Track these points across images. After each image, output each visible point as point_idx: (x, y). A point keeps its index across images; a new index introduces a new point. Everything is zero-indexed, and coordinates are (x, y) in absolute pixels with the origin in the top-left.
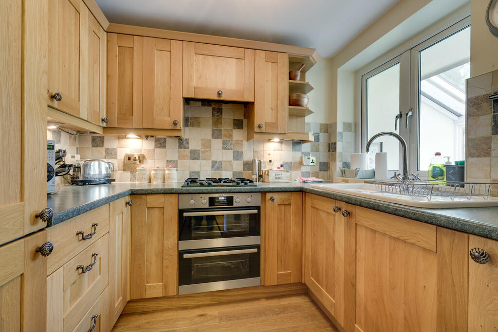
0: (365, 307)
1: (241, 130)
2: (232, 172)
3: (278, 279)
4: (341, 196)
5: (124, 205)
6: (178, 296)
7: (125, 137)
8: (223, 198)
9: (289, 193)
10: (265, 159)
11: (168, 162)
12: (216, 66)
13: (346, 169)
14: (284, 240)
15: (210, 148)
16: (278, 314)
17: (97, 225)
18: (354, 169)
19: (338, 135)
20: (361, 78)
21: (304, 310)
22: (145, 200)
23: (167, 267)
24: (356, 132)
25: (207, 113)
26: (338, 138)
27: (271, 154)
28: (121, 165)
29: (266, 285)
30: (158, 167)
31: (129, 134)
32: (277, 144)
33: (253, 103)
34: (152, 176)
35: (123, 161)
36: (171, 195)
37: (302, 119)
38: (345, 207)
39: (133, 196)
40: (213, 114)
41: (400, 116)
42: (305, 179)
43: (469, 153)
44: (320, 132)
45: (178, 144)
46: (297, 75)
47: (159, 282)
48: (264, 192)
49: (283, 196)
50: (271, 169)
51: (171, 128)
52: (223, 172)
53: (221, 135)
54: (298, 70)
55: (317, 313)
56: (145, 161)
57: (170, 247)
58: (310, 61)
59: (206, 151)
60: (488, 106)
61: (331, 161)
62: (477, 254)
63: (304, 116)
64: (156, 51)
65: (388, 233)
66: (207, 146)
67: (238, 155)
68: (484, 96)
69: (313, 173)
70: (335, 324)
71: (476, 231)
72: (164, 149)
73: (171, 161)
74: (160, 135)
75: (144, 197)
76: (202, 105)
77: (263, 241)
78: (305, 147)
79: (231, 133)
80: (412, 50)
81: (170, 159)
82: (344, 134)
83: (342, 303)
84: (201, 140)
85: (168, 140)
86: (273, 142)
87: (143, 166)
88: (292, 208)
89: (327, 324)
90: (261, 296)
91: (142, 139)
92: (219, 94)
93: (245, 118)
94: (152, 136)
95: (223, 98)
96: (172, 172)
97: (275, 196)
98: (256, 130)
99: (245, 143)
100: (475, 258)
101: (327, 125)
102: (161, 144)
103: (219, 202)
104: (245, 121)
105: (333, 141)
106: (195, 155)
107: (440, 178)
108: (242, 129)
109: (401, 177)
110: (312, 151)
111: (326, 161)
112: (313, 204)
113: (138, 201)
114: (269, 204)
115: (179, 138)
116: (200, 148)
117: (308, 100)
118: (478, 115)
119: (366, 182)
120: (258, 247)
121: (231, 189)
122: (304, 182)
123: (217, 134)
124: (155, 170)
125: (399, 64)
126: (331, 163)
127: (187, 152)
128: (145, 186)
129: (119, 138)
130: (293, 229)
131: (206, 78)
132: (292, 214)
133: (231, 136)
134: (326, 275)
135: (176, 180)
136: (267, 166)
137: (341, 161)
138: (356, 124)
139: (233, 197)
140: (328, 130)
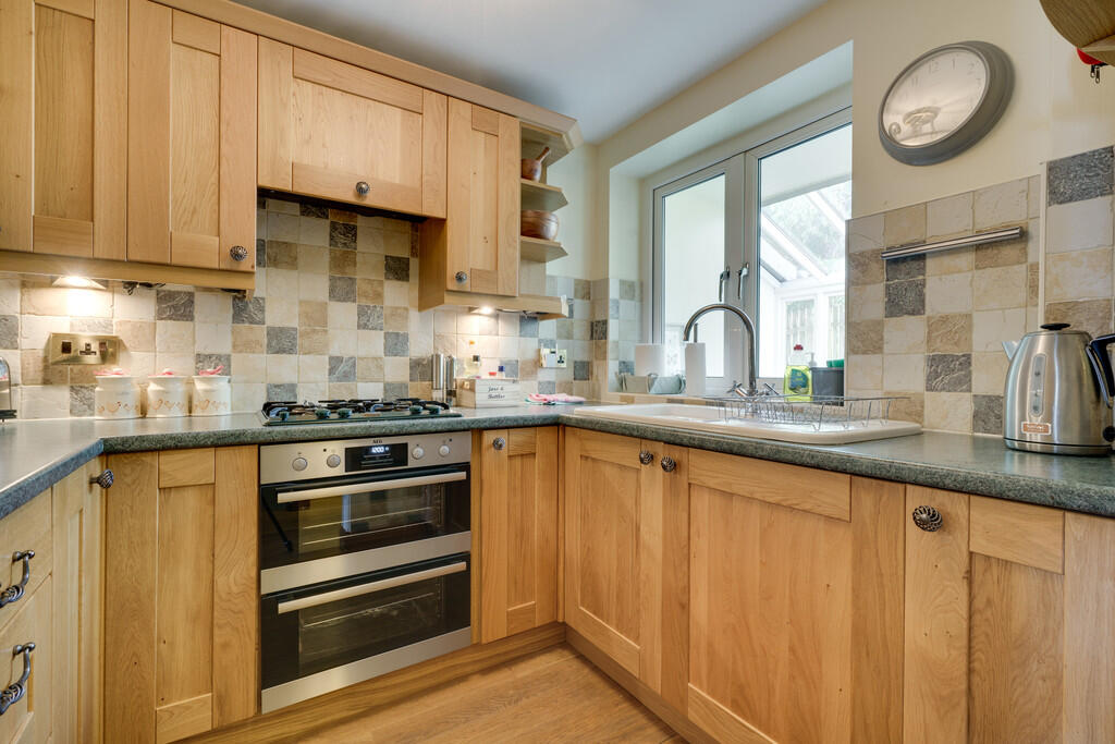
0: (710, 645)
1: (404, 283)
2: (382, 385)
3: (509, 622)
4: (657, 432)
5: (86, 485)
6: (260, 718)
7: (50, 284)
8: (380, 450)
9: (532, 430)
10: (463, 353)
11: (200, 358)
12: (351, 118)
13: (628, 375)
14: (522, 534)
15: (325, 324)
16: (517, 701)
17: (31, 557)
18: (645, 374)
19: (610, 304)
20: (652, 193)
21: (567, 680)
22: (152, 466)
23: (225, 646)
24: (641, 300)
25: (315, 235)
26: (611, 312)
27: (476, 343)
28: (35, 367)
29: (484, 641)
30: (170, 374)
31: (63, 273)
32: (487, 319)
33: (441, 222)
34: (152, 398)
35: (41, 354)
36: (237, 450)
37: (540, 266)
38: (661, 451)
39: (112, 458)
40: (332, 238)
41: (726, 276)
42: (550, 398)
43: (851, 349)
44: (576, 296)
45: (231, 311)
46: (536, 170)
47: (200, 693)
48: (477, 430)
49: (517, 437)
50: (478, 377)
51: (222, 266)
52: (359, 384)
53: (353, 292)
54: (538, 158)
55: (594, 679)
56: (122, 357)
57: (235, 589)
58: (563, 143)
59: (314, 331)
60: (878, 270)
61: (596, 358)
62: (924, 516)
63: (542, 261)
64: (173, 47)
65: (757, 496)
66: (317, 319)
67: (396, 343)
68: (873, 251)
69: (560, 384)
70: (633, 693)
71: (921, 478)
72: (188, 324)
73: (210, 356)
74: (176, 284)
75: (148, 458)
76: (303, 213)
77: (476, 542)
78: (547, 328)
79: (379, 289)
80: (747, 154)
81: (208, 352)
82: (622, 302)
83: (658, 646)
84: (301, 302)
85: (199, 298)
86: (480, 314)
87: (115, 369)
88: (538, 463)
89: (618, 698)
90: (469, 669)
91: (113, 292)
92: (361, 190)
93: (413, 254)
94: (149, 286)
95: (371, 200)
96: (215, 386)
97: (503, 436)
98: (452, 285)
99: (414, 315)
100: (921, 524)
101: (588, 282)
102: (177, 307)
103: (370, 459)
104: (414, 264)
105: (599, 317)
106: (282, 342)
107: (802, 390)
108: (408, 280)
109: (744, 390)
110: (559, 336)
111: (586, 359)
112: (586, 451)
113: (128, 471)
114: (489, 455)
115: (239, 295)
116: (295, 324)
117: (559, 225)
118: (866, 284)
119: (670, 401)
120: (465, 557)
121: (404, 426)
122: (548, 404)
123: (342, 290)
124: (158, 381)
125: (723, 177)
126: (595, 363)
127: (260, 333)
128: (127, 427)
129: (24, 285)
130: (540, 507)
131: (324, 146)
132: (537, 476)
133: (379, 296)
134: (618, 597)
135: (229, 408)
136: (467, 370)
137: (617, 359)
138: (642, 284)
139: (406, 445)
140: (589, 293)
